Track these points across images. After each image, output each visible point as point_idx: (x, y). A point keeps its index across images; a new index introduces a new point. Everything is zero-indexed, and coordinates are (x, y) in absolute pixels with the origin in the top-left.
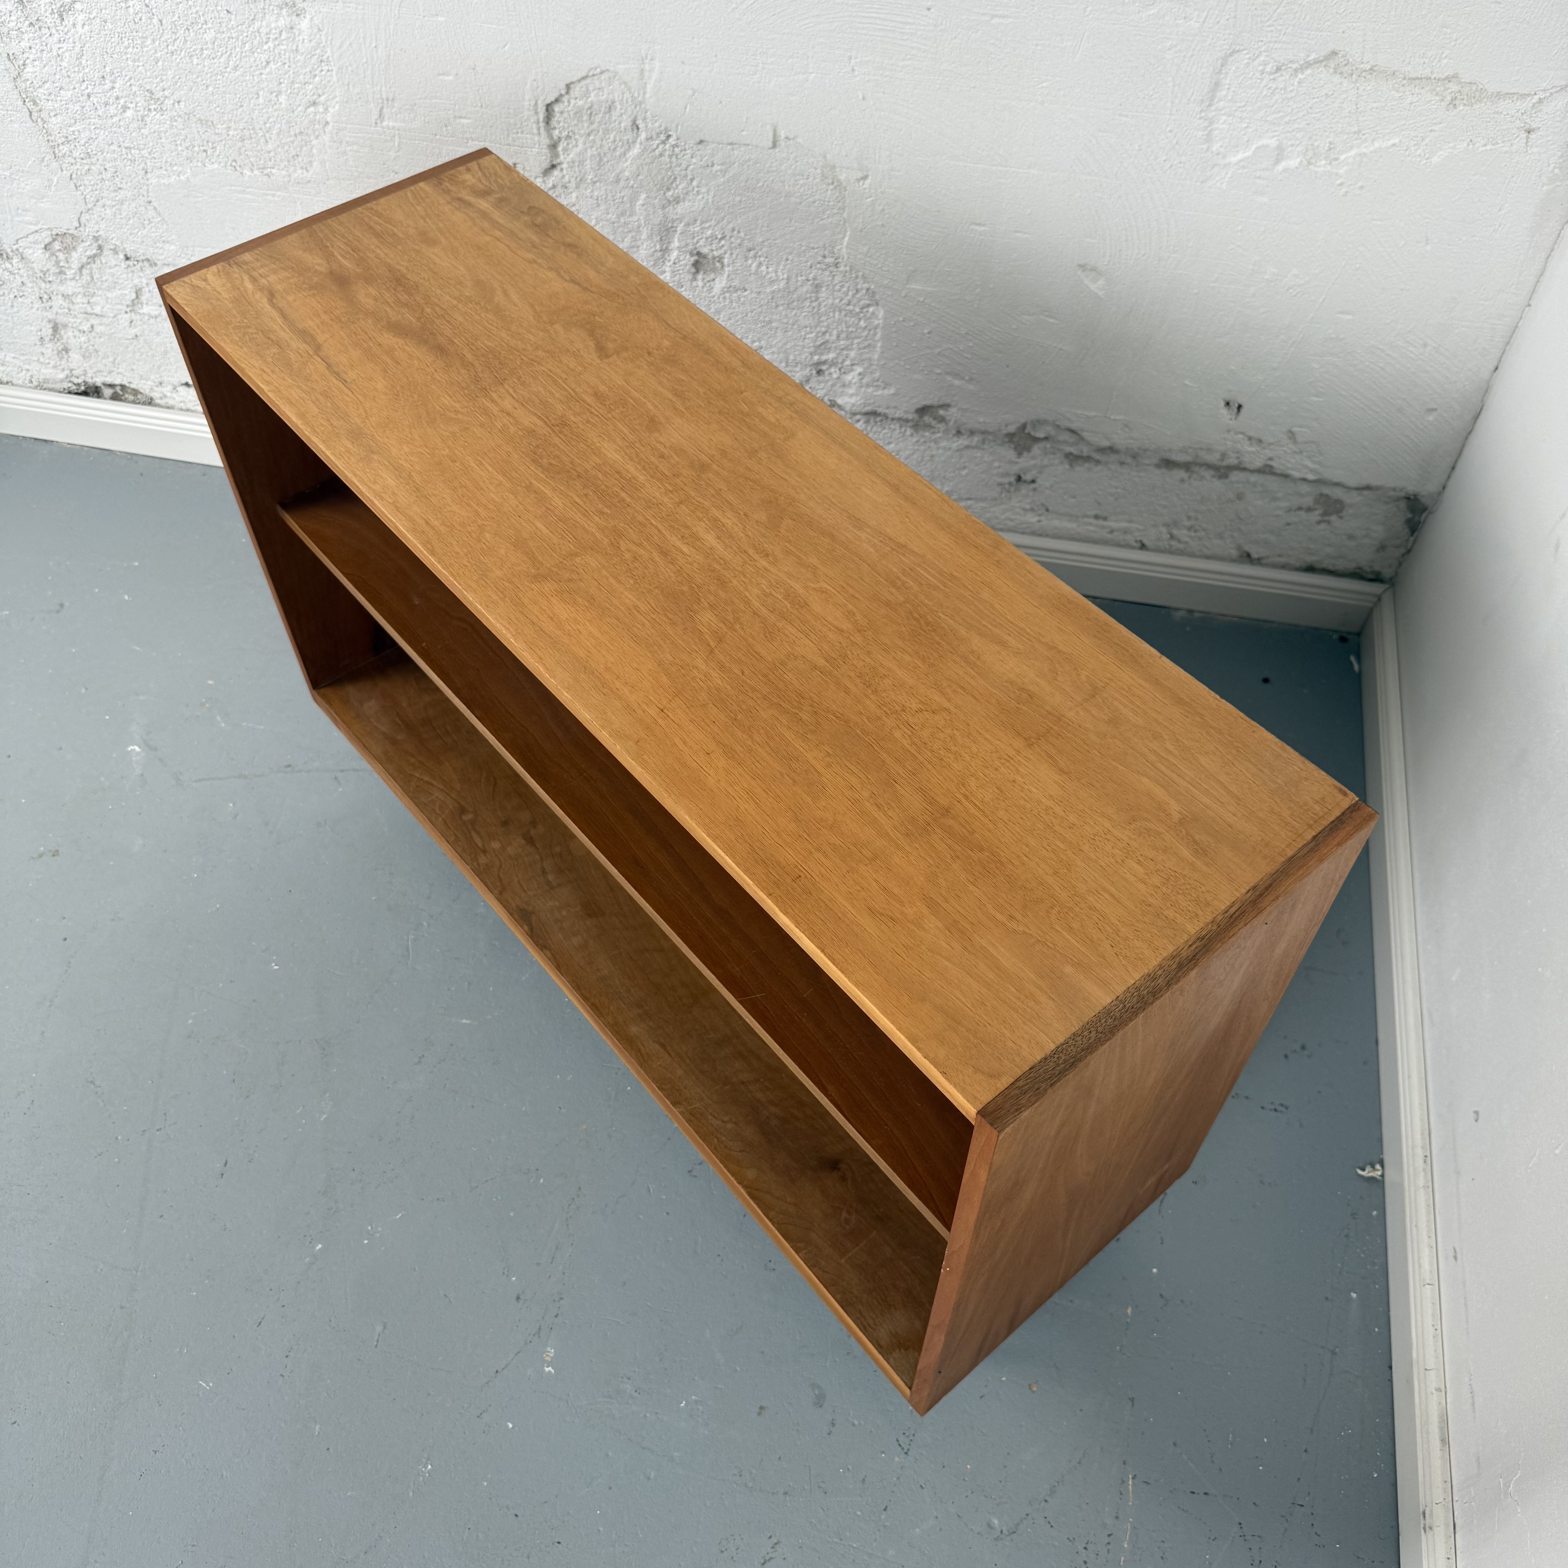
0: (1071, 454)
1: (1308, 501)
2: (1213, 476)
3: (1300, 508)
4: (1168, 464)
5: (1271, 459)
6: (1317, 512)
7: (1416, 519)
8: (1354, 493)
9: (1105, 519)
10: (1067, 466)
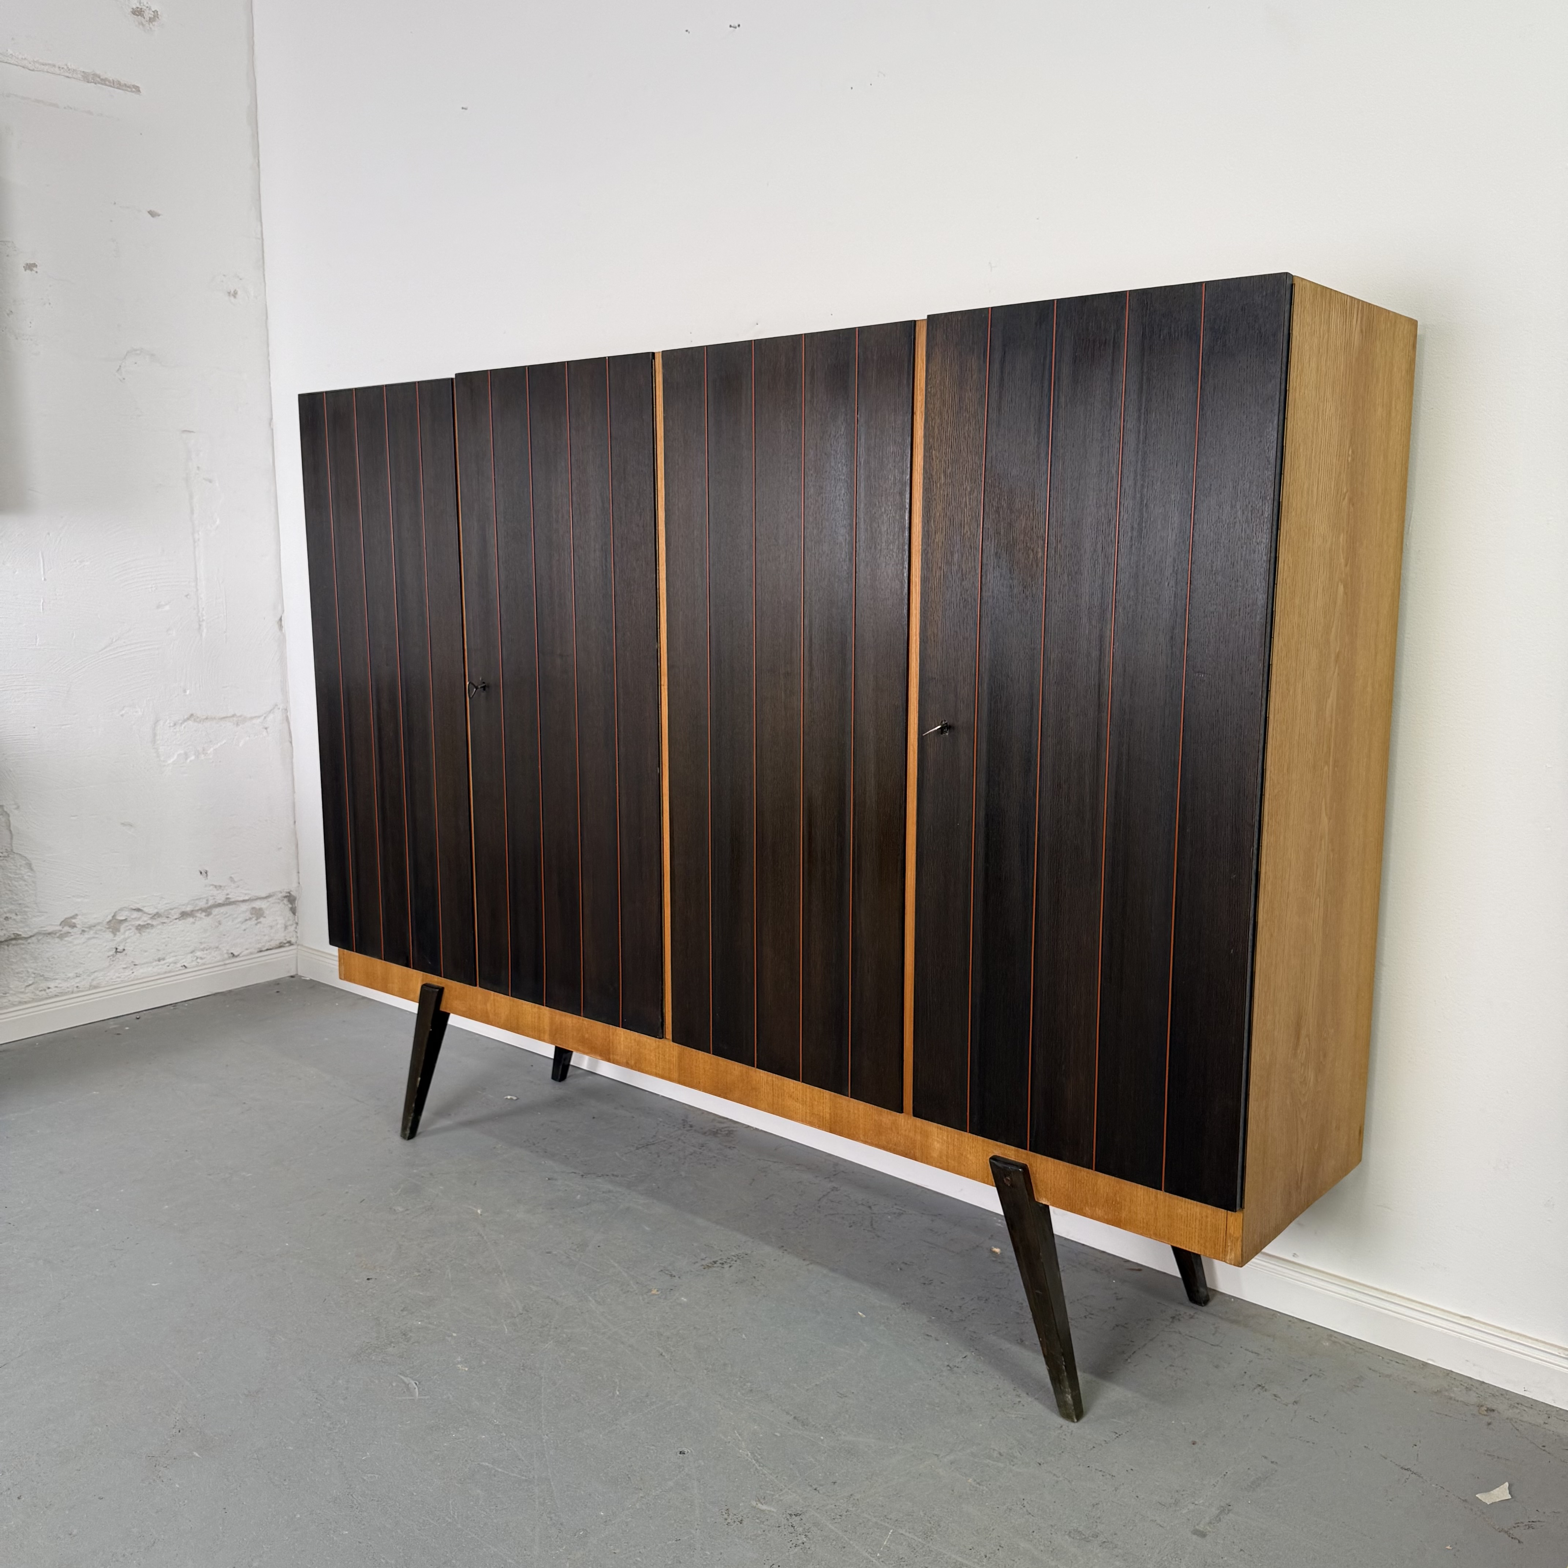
0: (139, 925)
1: (248, 915)
2: (205, 916)
3: (246, 920)
4: (184, 915)
5: (228, 894)
6: (254, 919)
7: (294, 906)
8: (265, 901)
9: (164, 959)
10: (139, 935)
